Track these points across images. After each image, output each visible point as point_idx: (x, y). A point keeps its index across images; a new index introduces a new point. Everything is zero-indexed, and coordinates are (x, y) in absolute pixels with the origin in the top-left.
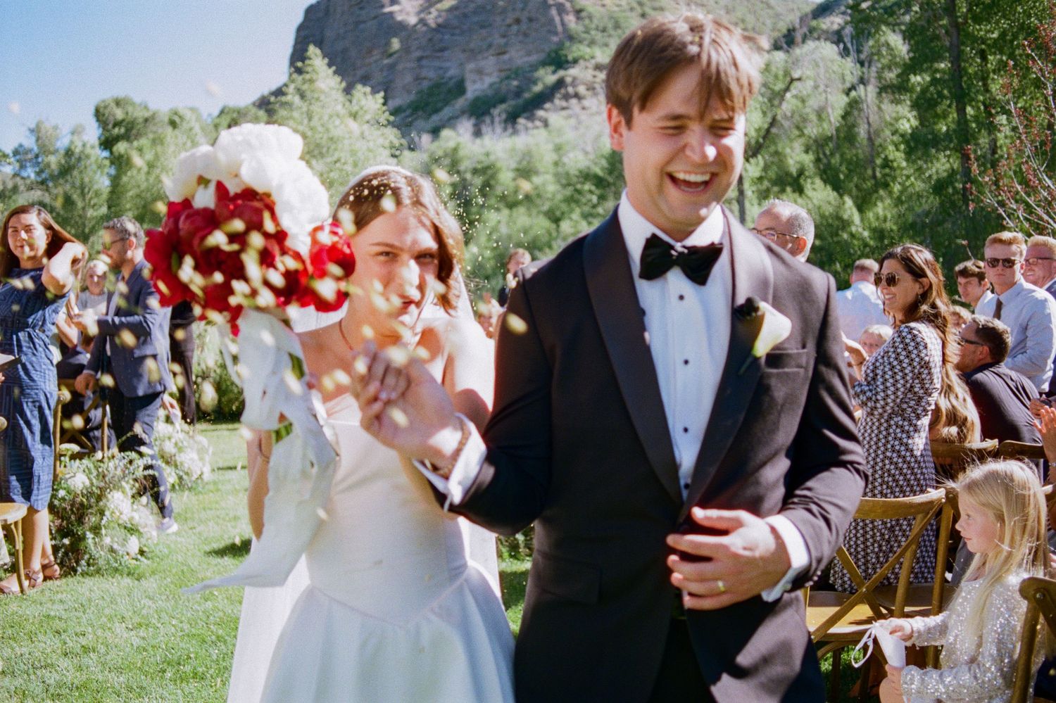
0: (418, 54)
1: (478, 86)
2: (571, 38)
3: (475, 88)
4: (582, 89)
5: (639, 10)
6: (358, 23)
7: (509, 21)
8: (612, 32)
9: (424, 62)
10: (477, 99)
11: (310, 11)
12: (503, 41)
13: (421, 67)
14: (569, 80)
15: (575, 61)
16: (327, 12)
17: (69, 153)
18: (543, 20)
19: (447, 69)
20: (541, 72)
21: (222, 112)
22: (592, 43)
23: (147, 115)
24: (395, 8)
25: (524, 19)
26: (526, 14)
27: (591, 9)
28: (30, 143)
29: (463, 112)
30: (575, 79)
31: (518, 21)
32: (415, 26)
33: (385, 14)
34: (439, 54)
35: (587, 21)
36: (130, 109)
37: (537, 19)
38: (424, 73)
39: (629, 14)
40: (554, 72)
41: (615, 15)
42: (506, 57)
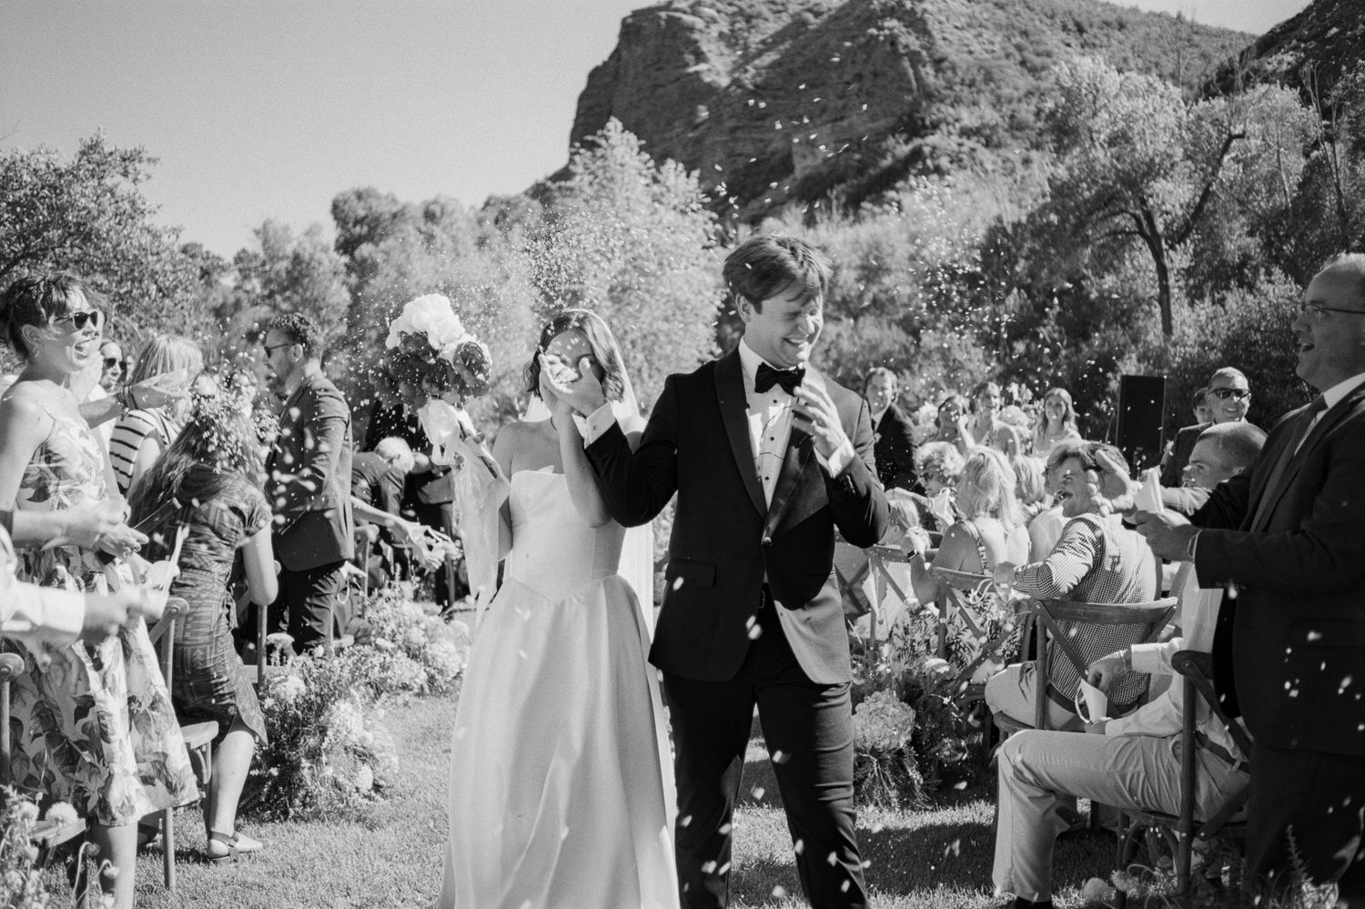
0: (731, 124)
1: (809, 162)
2: (929, 96)
3: (802, 167)
4: (944, 162)
5: (1019, 58)
6: (656, 87)
7: (847, 78)
8: (983, 87)
9: (740, 134)
10: (807, 179)
11: (595, 75)
12: (840, 103)
13: (736, 140)
14: (927, 150)
15: (935, 126)
16: (616, 76)
17: (297, 259)
18: (891, 73)
19: (771, 141)
20: (891, 141)
21: (487, 204)
22: (957, 101)
23: (394, 209)
24: (702, 67)
25: (866, 73)
26: (870, 67)
27: (953, 58)
28: (255, 247)
29: (790, 196)
30: (934, 148)
31: (859, 77)
32: (728, 87)
33: (690, 75)
34: (759, 123)
35: (949, 74)
36: (374, 203)
37: (884, 74)
38: (739, 148)
39: (1004, 62)
40: (907, 142)
41: (986, 64)
42: (845, 123)
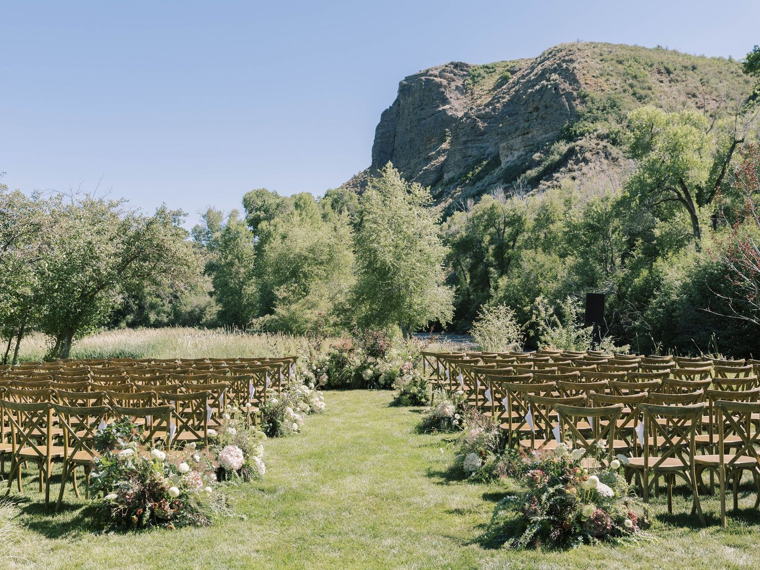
0: (464, 139)
1: (510, 158)
2: (579, 117)
3: (506, 161)
4: (588, 155)
5: (631, 91)
6: (420, 120)
7: (530, 110)
8: (610, 110)
9: (469, 145)
10: (509, 168)
11: (385, 114)
12: (527, 124)
13: (467, 148)
14: (577, 148)
15: (582, 134)
16: (398, 114)
17: (228, 230)
18: (555, 106)
19: (488, 148)
20: (556, 145)
21: (326, 195)
22: (595, 119)
23: (277, 201)
24: (447, 107)
25: (541, 107)
26: (543, 103)
27: (592, 95)
28: (203, 225)
29: (499, 179)
30: (582, 147)
31: (537, 109)
32: (462, 118)
33: (440, 111)
34: (480, 138)
35: (589, 104)
36: (266, 197)
37: (551, 106)
38: (469, 152)
39: (623, 95)
40: (568, 143)
41: (612, 97)
42: (530, 136)
